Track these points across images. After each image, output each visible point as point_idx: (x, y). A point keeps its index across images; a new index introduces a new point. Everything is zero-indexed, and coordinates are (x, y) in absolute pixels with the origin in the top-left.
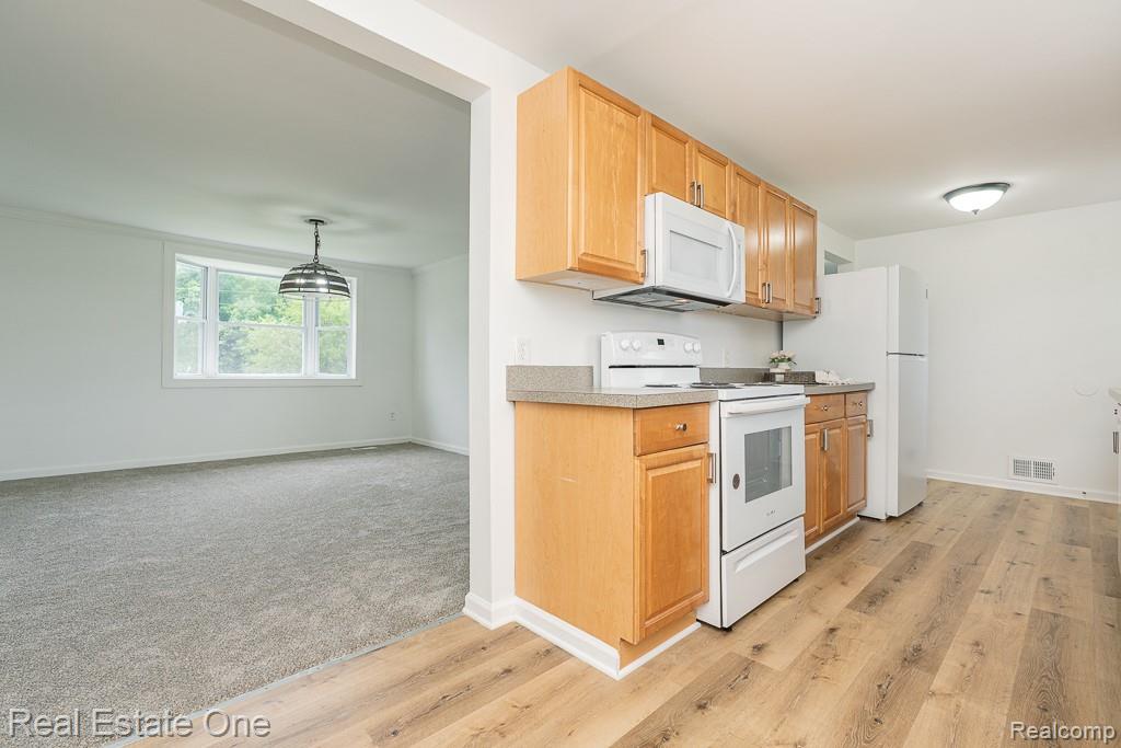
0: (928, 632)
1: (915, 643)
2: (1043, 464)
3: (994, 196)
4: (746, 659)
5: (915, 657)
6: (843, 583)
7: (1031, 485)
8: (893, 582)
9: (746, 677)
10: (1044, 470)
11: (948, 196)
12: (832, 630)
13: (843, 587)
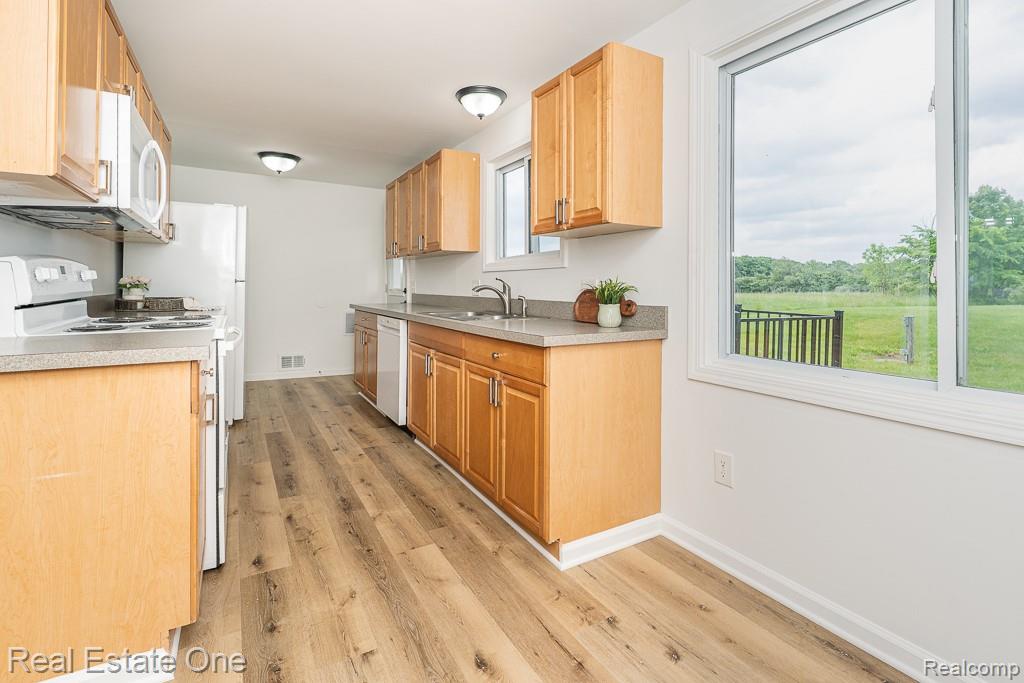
0: (337, 488)
1: (338, 498)
2: (299, 357)
3: (290, 164)
4: (259, 576)
5: (348, 505)
6: (259, 483)
7: (293, 373)
8: (285, 468)
9: (275, 586)
10: (299, 361)
11: (262, 154)
12: (289, 518)
13: (260, 487)
